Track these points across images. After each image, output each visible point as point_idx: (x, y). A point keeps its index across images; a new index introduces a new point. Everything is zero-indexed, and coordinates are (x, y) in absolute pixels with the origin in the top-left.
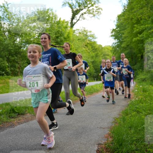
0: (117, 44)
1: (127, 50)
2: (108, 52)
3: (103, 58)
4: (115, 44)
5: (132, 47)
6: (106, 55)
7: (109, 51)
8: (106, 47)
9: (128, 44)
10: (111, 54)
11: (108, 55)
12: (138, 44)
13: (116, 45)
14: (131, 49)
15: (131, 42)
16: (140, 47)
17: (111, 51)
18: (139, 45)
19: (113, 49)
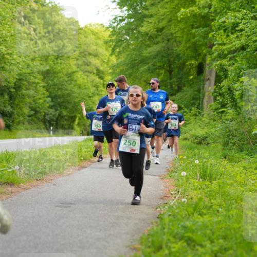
0: (126, 21)
1: (157, 43)
2: (97, 44)
3: (80, 62)
4: (121, 21)
5: (172, 34)
6: (90, 54)
7: (100, 42)
8: (93, 28)
9: (161, 25)
10: (105, 52)
11: (96, 56)
12: (193, 27)
13: (123, 24)
14: (168, 40)
15: (170, 21)
16: (197, 38)
17: (106, 42)
18: (194, 31)
19: (114, 38)
